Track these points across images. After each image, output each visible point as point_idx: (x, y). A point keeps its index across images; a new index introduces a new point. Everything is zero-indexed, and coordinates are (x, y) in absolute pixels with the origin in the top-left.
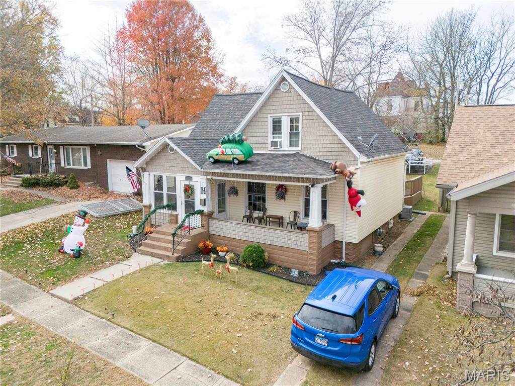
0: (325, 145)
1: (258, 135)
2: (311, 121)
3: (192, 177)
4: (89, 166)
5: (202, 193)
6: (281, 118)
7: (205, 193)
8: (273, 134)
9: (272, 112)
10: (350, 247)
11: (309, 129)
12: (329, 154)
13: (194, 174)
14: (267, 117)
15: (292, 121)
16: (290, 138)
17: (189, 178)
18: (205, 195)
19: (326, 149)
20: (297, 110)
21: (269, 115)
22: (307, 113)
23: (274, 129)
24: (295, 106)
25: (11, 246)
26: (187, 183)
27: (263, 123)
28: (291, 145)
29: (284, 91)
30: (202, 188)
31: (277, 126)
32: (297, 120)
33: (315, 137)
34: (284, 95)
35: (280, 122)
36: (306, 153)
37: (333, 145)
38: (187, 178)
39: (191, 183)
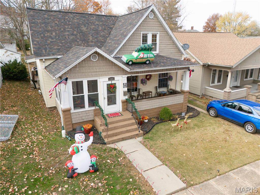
0: (169, 50)
2: (163, 37)
3: (114, 78)
5: (124, 87)
6: (147, 34)
9: (143, 30)
13: (116, 75)
14: (141, 34)
17: (111, 79)
20: (157, 30)
21: (142, 32)
22: (163, 32)
24: (156, 28)
26: (110, 82)
27: (138, 37)
29: (151, 18)
30: (124, 84)
31: (145, 39)
32: (156, 36)
33: (165, 46)
35: (147, 36)
38: (110, 79)
39: (113, 82)
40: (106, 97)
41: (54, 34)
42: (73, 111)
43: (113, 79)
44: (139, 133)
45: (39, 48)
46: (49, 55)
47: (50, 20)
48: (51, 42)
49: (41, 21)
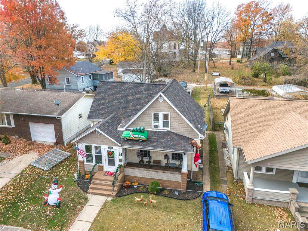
0: (182, 128)
1: (146, 121)
4: (13, 125)
5: (120, 156)
7: (122, 156)
8: (154, 121)
9: (154, 110)
10: (194, 173)
11: (174, 120)
12: (185, 132)
13: (114, 146)
14: (151, 113)
15: (164, 115)
16: (164, 123)
18: (122, 157)
19: (183, 130)
20: (167, 111)
21: (152, 112)
22: (173, 113)
23: (155, 118)
24: (167, 109)
25: (10, 207)
26: (109, 150)
27: (149, 116)
28: (164, 127)
29: (161, 101)
30: (120, 153)
31: (156, 117)
32: (168, 115)
33: (177, 124)
34: (160, 103)
35: (158, 115)
36: (173, 131)
37: (187, 129)
38: (109, 148)
39: (112, 150)
40: (107, 159)
41: (107, 101)
42: (85, 163)
43: (112, 148)
44: (112, 194)
45: (93, 112)
46: (96, 118)
47: (110, 90)
48: (102, 108)
49: (103, 91)
